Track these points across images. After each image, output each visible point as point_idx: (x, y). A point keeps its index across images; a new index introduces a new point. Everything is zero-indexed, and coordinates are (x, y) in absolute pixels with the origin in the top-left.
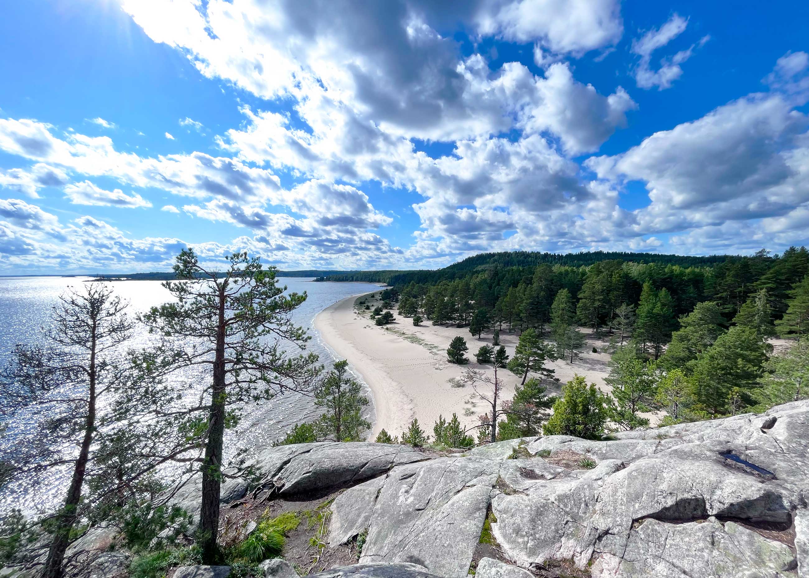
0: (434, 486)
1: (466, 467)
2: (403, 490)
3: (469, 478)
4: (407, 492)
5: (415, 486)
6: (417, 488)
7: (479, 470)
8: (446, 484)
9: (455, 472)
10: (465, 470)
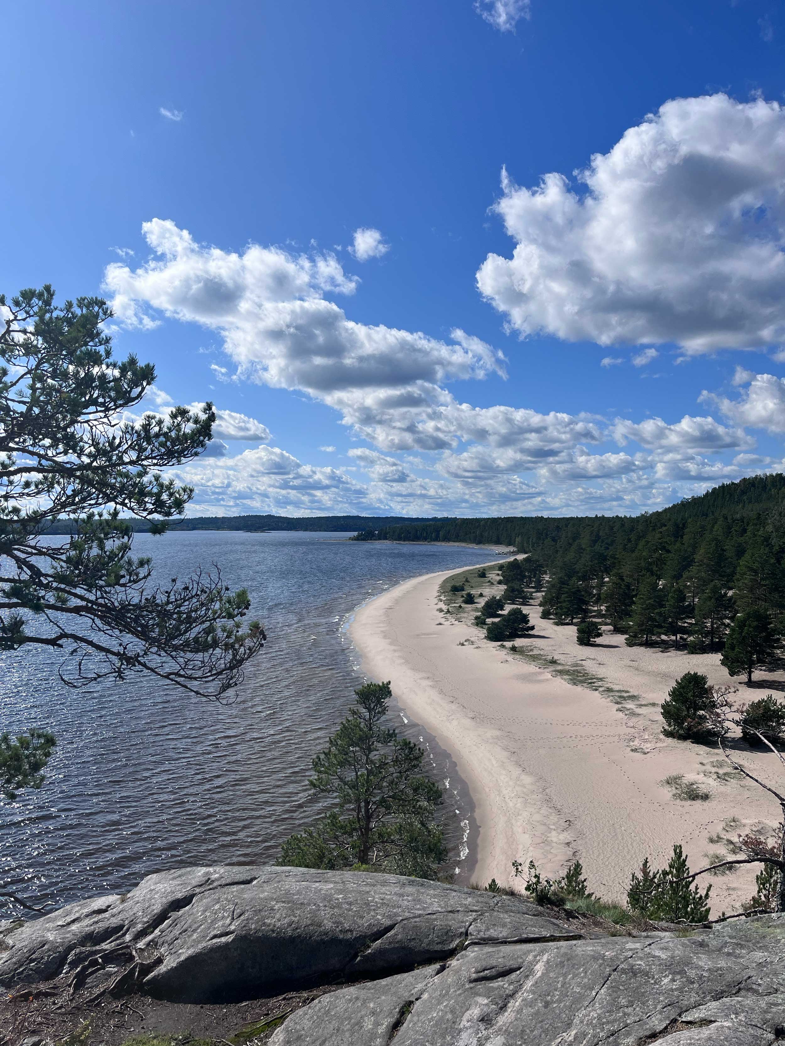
0: (573, 1009)
1: (688, 963)
2: (475, 1012)
3: (694, 998)
4: (486, 1020)
5: (515, 1004)
6: (519, 1011)
7: (729, 977)
8: (613, 1006)
9: (647, 974)
10: (682, 973)
